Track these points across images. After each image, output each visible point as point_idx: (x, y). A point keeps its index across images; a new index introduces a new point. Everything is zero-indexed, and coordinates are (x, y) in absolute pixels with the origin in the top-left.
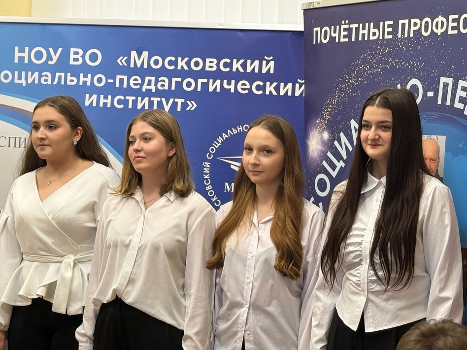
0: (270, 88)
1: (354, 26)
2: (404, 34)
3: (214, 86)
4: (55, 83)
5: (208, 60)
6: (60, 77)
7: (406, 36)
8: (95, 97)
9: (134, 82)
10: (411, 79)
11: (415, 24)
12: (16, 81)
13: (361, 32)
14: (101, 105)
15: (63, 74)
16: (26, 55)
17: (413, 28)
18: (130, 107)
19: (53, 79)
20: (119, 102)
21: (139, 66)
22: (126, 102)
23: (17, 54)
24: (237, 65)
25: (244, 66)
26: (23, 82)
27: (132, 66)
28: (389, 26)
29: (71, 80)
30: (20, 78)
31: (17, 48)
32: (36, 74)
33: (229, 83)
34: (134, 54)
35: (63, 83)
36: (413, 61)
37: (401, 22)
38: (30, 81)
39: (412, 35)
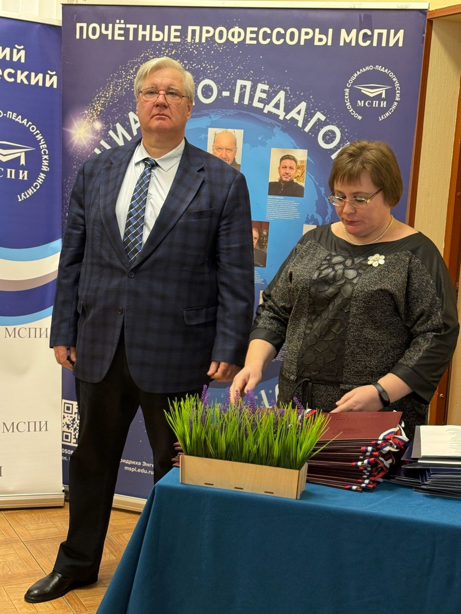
0: (21, 77)
1: (132, 27)
2: (195, 39)
7: (197, 40)
10: (203, 79)
11: (208, 32)
13: (141, 33)
17: (205, 35)
28: (176, 30)
36: (206, 64)
37: (190, 28)
39: (204, 40)
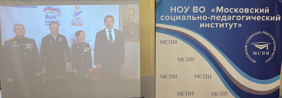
0: (267, 18)
3: (248, 18)
4: (187, 20)
5: (245, 9)
6: (189, 17)
8: (203, 24)
9: (218, 18)
12: (171, 19)
14: (206, 27)
15: (190, 16)
16: (175, 9)
18: (217, 27)
19: (186, 18)
20: (213, 25)
21: (220, 12)
22: (215, 25)
23: (171, 9)
24: (256, 11)
25: (259, 11)
26: (174, 20)
27: (217, 12)
29: (194, 18)
30: (173, 18)
31: (171, 7)
32: (180, 17)
33: (254, 17)
34: (218, 8)
35: (190, 19)
38: (177, 19)
